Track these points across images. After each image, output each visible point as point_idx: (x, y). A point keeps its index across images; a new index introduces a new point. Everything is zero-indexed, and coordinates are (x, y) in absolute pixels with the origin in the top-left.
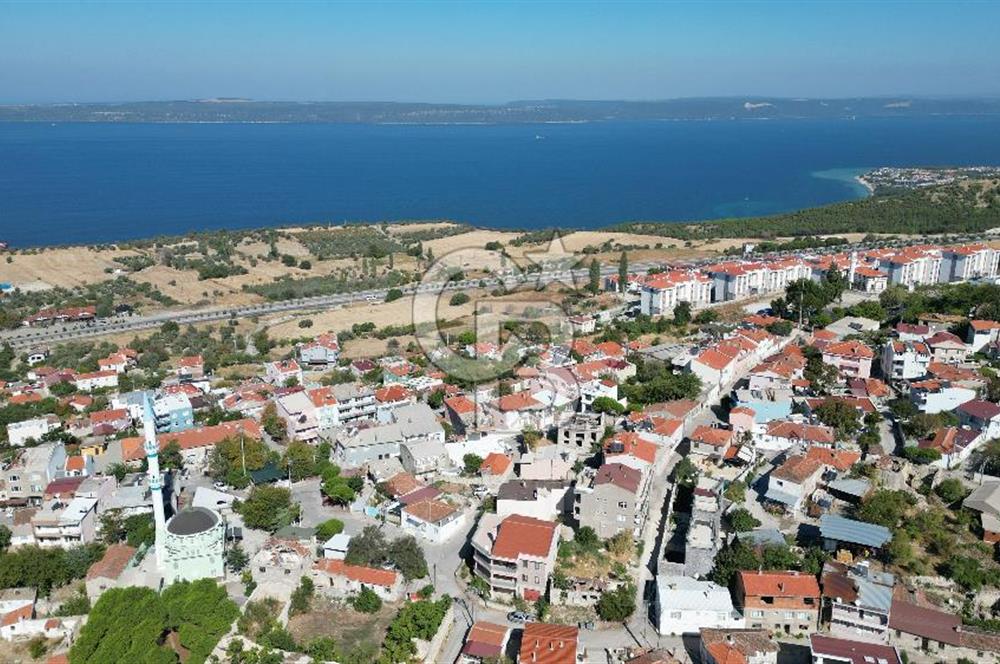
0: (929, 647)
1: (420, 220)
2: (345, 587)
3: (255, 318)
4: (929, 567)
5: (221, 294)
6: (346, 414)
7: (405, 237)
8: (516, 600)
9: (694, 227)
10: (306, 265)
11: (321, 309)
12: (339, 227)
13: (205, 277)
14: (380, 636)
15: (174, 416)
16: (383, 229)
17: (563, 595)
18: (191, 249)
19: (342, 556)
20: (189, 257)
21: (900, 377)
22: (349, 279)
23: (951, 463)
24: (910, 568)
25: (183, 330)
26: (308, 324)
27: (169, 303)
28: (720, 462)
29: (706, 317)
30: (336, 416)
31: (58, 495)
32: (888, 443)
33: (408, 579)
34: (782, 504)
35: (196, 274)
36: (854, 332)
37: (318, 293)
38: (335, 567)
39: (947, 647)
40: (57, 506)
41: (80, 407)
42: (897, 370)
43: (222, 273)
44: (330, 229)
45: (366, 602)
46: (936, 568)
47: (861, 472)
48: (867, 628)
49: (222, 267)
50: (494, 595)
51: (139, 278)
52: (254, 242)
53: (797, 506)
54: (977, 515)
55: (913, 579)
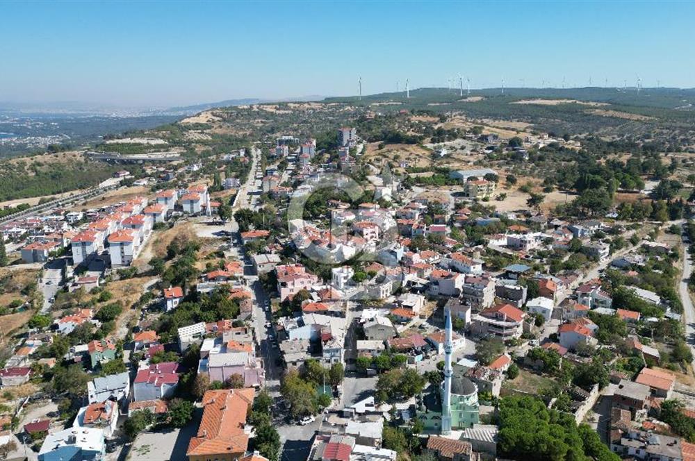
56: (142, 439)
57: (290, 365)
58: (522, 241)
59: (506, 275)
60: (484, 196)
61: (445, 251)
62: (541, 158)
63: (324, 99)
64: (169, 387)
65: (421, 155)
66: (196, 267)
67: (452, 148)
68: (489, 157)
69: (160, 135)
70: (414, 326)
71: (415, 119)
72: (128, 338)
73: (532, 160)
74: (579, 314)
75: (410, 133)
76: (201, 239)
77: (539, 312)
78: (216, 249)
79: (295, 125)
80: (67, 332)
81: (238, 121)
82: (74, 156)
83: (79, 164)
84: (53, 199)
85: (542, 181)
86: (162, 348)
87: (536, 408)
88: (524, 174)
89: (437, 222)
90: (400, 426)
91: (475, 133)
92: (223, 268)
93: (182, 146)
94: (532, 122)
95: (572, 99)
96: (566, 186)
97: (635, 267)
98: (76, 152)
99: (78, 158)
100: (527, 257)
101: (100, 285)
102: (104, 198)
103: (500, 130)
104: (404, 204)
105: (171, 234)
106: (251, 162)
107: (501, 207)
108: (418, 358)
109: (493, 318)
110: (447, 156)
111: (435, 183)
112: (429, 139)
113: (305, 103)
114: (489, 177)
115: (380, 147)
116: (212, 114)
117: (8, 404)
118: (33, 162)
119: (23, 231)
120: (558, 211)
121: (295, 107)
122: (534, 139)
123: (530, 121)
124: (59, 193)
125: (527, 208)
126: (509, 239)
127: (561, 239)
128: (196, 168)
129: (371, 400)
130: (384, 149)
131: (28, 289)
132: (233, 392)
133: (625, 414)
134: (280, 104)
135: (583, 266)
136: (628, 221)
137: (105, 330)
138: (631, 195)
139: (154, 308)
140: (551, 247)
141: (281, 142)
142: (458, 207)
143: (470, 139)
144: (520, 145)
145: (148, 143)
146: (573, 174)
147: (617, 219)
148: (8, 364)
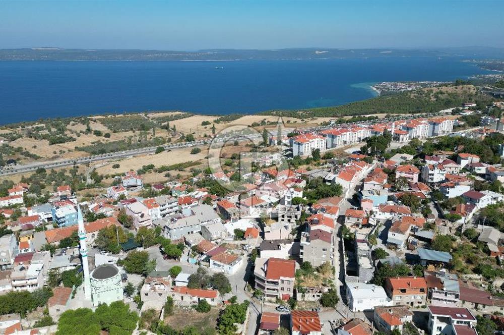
0: (478, 307)
1: (164, 111)
2: (189, 300)
3: (88, 164)
4: (469, 270)
5: (64, 152)
6: (164, 212)
7: (158, 119)
8: (278, 300)
9: (301, 113)
10: (108, 136)
11: (122, 158)
12: (121, 115)
13: (52, 143)
14: (214, 324)
15: (67, 218)
16: (146, 115)
17: (303, 296)
18: (42, 129)
19: (186, 284)
20: (41, 132)
21: (432, 181)
22: (133, 142)
23: (466, 220)
24: (462, 271)
25: (48, 172)
26: (117, 166)
27: (36, 158)
28: (360, 226)
29: (328, 156)
30: (159, 213)
31: (21, 263)
32: (435, 212)
33: (222, 294)
34: (395, 245)
35: (47, 142)
36: (404, 161)
37: (118, 150)
38: (183, 291)
39: (486, 307)
40: (22, 269)
41: (7, 216)
42: (431, 178)
43: (62, 141)
44: (117, 116)
45: (202, 307)
46: (473, 271)
47: (429, 227)
48: (449, 301)
49: (60, 138)
50: (267, 298)
51: (15, 144)
52: (77, 124)
53: (403, 245)
54: (485, 244)
55: (464, 276)
82: (469, 89)
98: (472, 86)
99: (472, 91)
108: (193, 261)
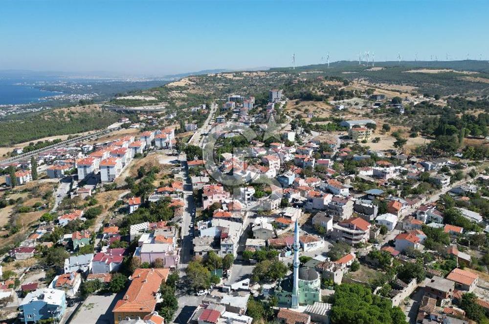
56: (91, 299)
57: (197, 254)
58: (383, 172)
59: (366, 197)
60: (364, 139)
61: (326, 178)
62: (413, 112)
63: (269, 69)
64: (115, 265)
65: (325, 109)
66: (154, 184)
67: (348, 104)
68: (375, 111)
69: (153, 94)
70: (290, 231)
71: (326, 83)
72: (101, 231)
73: (406, 113)
74: (415, 227)
75: (320, 93)
76: (161, 165)
77: (385, 224)
78: (170, 172)
79: (245, 88)
80: (64, 225)
81: (206, 84)
82: (96, 107)
83: (99, 113)
84: (77, 136)
85: (410, 129)
86: (119, 238)
87: (363, 293)
88: (398, 123)
89: (324, 157)
90: (261, 300)
91: (368, 93)
92: (171, 186)
93: (167, 101)
94: (417, 86)
95: (450, 69)
96: (428, 133)
97: (468, 194)
98: (97, 105)
99: (98, 109)
100: (386, 184)
101: (92, 194)
102: (109, 136)
103: (388, 92)
104: (304, 144)
105: (144, 161)
106: (209, 113)
107: (374, 148)
108: (288, 253)
109: (346, 227)
110: (344, 110)
111: (329, 129)
112: (332, 98)
113: (253, 72)
114: (369, 126)
115: (297, 103)
116: (190, 80)
117: (16, 271)
118: (69, 111)
119: (54, 157)
120: (417, 151)
121: (247, 75)
122: (411, 99)
123: (416, 85)
124: (82, 132)
125: (394, 149)
126: (375, 171)
127: (415, 171)
128: (172, 117)
129: (247, 281)
130: (300, 105)
131: (47, 196)
132: (153, 271)
133: (432, 301)
134: (236, 73)
135: (428, 192)
136: (471, 160)
137: (87, 225)
138: (478, 140)
139: (122, 211)
140: (405, 177)
141: (232, 99)
142: (342, 146)
143: (364, 98)
144: (400, 102)
145: (144, 99)
146: (434, 124)
147: (462, 158)
148: (22, 245)
